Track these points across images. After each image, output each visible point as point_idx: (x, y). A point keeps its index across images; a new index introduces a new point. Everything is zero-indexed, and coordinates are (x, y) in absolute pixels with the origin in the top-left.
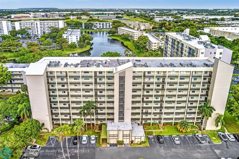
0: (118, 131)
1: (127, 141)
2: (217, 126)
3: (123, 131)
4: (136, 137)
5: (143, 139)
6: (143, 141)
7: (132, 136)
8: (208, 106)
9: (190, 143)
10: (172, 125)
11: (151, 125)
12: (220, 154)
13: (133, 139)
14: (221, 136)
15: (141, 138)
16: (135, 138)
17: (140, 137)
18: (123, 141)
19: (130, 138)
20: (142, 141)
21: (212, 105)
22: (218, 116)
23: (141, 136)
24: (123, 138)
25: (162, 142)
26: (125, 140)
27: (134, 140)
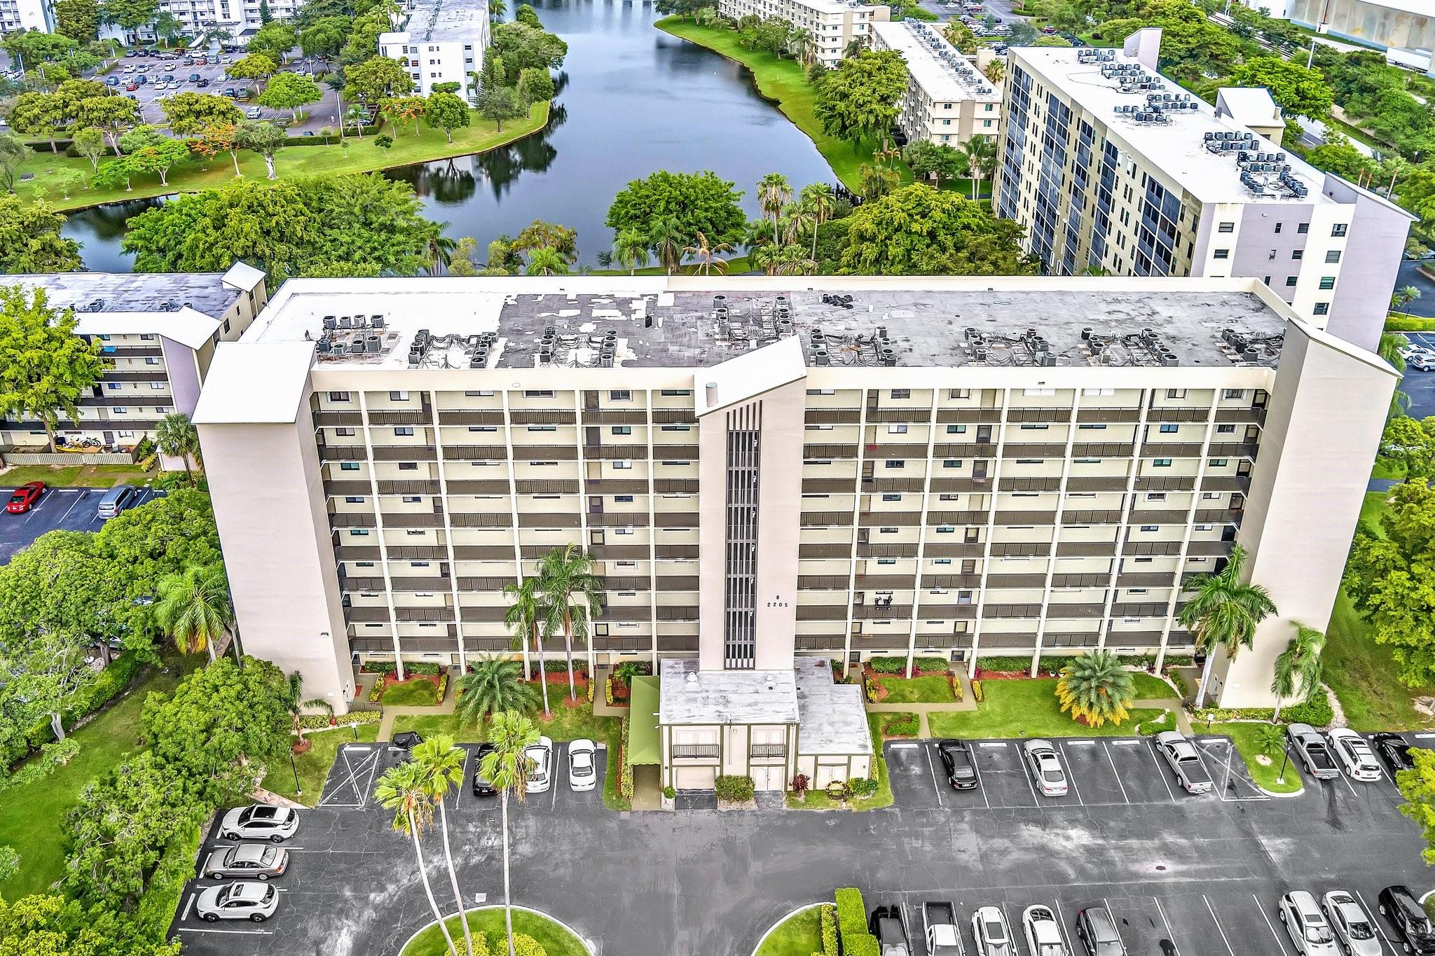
0: (722, 726)
1: (770, 779)
2: (1287, 690)
3: (749, 726)
4: (821, 760)
5: (861, 769)
6: (859, 780)
7: (797, 754)
8: (1237, 582)
9: (1127, 788)
10: (1027, 673)
11: (909, 676)
12: (1286, 864)
13: (806, 767)
14: (1304, 749)
15: (848, 765)
16: (816, 765)
17: (844, 760)
18: (748, 779)
19: (786, 766)
20: (853, 776)
21: (1259, 578)
22: (1292, 633)
23: (850, 756)
24: (749, 766)
25: (966, 785)
26: (758, 776)
27: (811, 775)
